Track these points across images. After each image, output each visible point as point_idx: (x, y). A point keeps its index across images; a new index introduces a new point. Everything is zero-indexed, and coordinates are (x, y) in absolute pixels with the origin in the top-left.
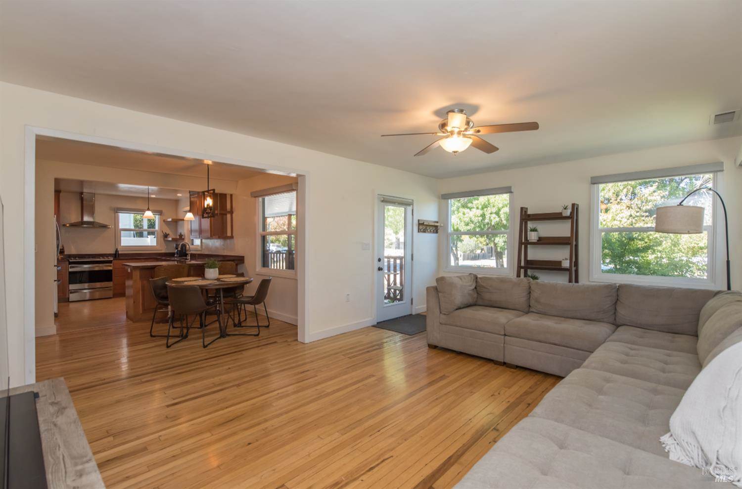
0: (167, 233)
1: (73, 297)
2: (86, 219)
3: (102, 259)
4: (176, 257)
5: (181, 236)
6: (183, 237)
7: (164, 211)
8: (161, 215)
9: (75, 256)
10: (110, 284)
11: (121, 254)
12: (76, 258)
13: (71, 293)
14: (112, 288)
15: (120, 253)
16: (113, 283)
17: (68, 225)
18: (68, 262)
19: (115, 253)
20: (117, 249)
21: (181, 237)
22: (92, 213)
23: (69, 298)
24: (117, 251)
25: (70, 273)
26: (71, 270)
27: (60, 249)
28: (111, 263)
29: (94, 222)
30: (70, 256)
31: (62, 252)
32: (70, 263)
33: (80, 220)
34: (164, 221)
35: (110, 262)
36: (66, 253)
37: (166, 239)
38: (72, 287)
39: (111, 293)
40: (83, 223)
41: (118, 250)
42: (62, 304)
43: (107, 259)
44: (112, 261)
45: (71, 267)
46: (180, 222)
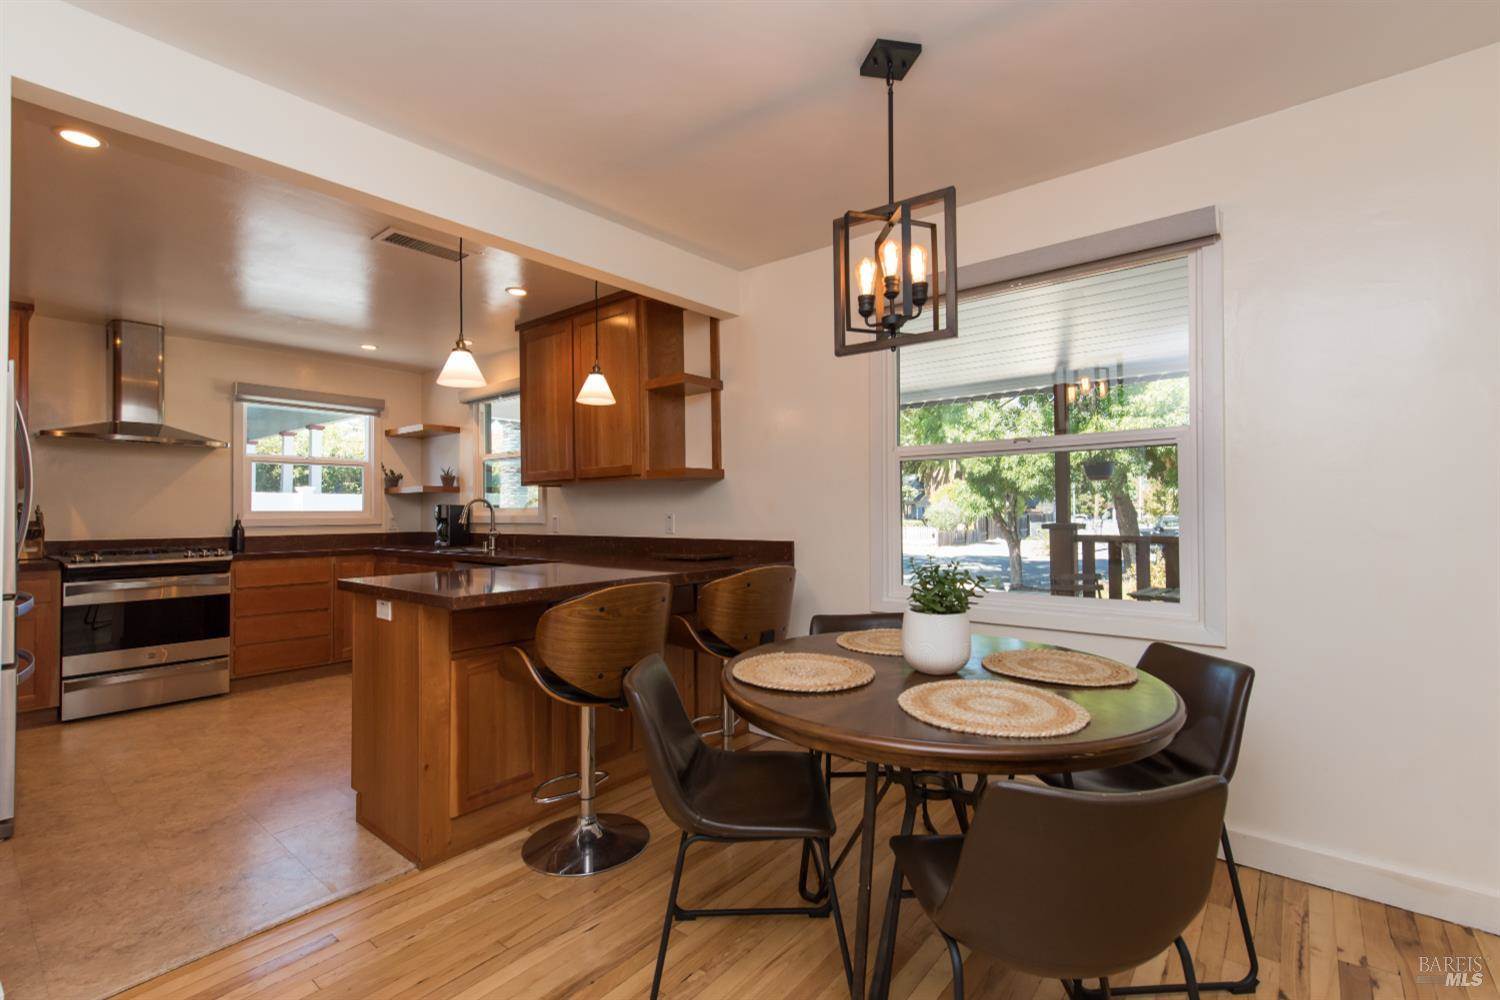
0: (397, 473)
1: (74, 704)
2: (130, 412)
3: (192, 558)
4: (439, 547)
5: (448, 479)
6: (455, 484)
7: (388, 404)
8: (377, 414)
9: (88, 548)
10: (221, 645)
11: (252, 539)
12: (92, 553)
13: (71, 688)
14: (228, 659)
15: (248, 534)
16: (234, 642)
17: (59, 433)
18: (58, 573)
19: (230, 535)
20: (238, 522)
21: (450, 483)
22: (153, 397)
23: (59, 709)
24: (237, 528)
25: (67, 612)
26: (69, 601)
27: (31, 523)
28: (225, 572)
29: (159, 427)
30: (65, 548)
31: (32, 532)
32: (68, 575)
33: (104, 418)
34: (388, 433)
35: (223, 567)
36: (48, 538)
37: (394, 490)
38: (73, 665)
39: (224, 678)
40: (117, 426)
41: (243, 524)
42: (33, 734)
43: (212, 559)
44: (228, 563)
45: (72, 592)
46: (444, 440)
